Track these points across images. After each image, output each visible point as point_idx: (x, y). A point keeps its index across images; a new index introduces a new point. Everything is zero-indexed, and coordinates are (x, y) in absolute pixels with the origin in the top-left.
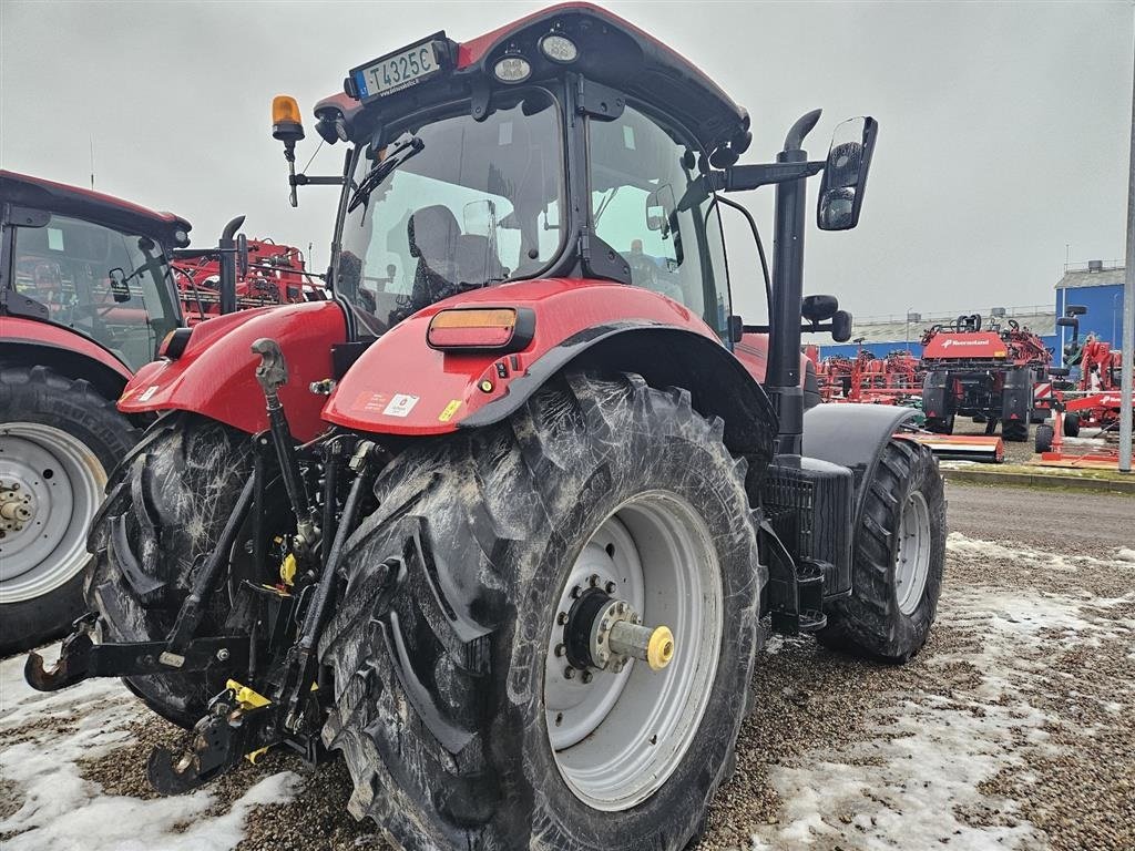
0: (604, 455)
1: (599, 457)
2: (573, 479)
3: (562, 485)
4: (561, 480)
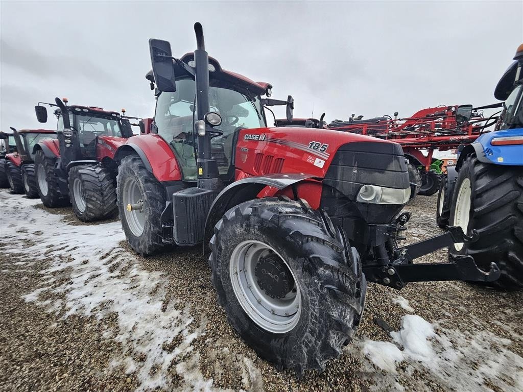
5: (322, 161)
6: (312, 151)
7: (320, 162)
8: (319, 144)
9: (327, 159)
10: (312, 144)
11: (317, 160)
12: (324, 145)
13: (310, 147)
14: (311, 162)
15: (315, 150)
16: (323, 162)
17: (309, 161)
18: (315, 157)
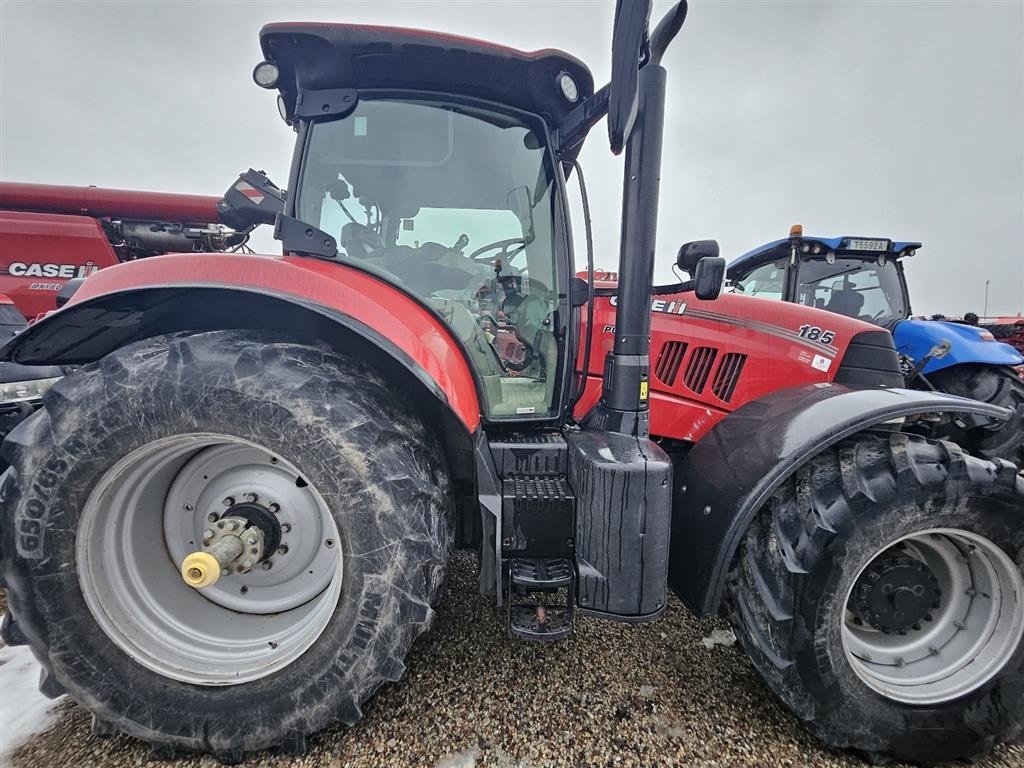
0: (115, 395)
1: (110, 395)
2: (78, 410)
3: (67, 413)
4: (67, 409)
5: (826, 360)
6: (806, 341)
7: (822, 362)
8: (819, 332)
9: (834, 356)
10: (805, 329)
11: (818, 358)
12: (827, 333)
13: (802, 335)
14: (807, 361)
15: (812, 341)
16: (828, 362)
17: (801, 359)
18: (813, 352)
